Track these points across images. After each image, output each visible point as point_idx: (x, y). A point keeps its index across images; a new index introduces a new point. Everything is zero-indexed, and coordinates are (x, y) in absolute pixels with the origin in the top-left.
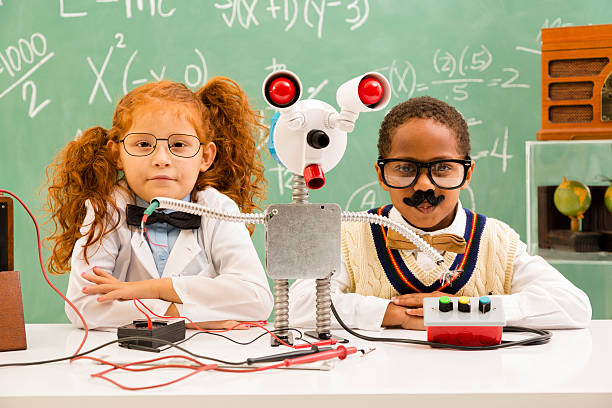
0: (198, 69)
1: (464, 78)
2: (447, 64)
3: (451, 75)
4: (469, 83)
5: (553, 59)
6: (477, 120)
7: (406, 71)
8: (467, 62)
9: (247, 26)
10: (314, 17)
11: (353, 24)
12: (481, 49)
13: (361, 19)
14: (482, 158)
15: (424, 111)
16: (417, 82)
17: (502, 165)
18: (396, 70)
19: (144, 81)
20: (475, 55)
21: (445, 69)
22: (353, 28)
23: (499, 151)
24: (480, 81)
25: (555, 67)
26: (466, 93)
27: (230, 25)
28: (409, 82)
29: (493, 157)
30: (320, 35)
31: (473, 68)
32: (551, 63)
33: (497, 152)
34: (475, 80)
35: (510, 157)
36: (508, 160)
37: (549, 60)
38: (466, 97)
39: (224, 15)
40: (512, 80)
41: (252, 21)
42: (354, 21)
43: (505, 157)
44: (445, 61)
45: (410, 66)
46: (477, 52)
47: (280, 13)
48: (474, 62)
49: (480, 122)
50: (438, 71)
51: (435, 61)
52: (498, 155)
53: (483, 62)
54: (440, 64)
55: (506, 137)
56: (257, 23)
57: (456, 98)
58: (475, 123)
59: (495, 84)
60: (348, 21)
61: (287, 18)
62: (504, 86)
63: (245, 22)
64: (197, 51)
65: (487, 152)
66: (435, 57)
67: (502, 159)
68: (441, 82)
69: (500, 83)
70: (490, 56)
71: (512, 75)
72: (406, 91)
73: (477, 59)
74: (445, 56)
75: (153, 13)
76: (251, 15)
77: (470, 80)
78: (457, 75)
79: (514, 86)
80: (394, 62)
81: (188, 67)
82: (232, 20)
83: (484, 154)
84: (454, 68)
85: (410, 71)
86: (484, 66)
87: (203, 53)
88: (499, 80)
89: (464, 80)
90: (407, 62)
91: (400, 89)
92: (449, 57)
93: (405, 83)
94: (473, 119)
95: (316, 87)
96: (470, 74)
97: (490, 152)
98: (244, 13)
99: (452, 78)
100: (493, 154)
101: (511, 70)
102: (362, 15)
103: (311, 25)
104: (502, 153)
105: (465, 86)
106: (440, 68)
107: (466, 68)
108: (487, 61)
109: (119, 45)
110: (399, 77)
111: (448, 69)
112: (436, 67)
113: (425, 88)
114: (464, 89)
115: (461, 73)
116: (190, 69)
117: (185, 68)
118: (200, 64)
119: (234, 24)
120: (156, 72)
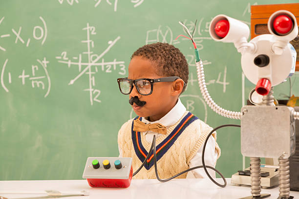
0: (41, 29)
1: (200, 36)
2: (190, 28)
3: (193, 35)
4: (204, 40)
5: (258, 23)
6: (209, 61)
7: (167, 32)
9: (71, 4)
11: (135, 4)
12: (211, 20)
13: (140, 1)
14: (211, 84)
16: (173, 39)
17: (223, 88)
18: (161, 31)
19: (8, 35)
20: (207, 23)
21: (190, 31)
22: (135, 6)
23: (222, 80)
24: (211, 38)
25: (259, 28)
26: (201, 45)
27: (61, 3)
29: (218, 84)
30: (115, 10)
31: (206, 31)
32: (256, 26)
33: (220, 81)
34: (207, 38)
35: (228, 83)
36: (226, 85)
37: (256, 24)
38: (202, 48)
42: (136, 2)
43: (225, 83)
44: (190, 26)
45: (169, 29)
46: (209, 21)
48: (207, 27)
49: (210, 63)
52: (221, 83)
55: (225, 72)
56: (78, 2)
58: (207, 63)
60: (132, 1)
63: (70, 1)
64: (41, 18)
65: (214, 81)
66: (184, 23)
67: (223, 85)
74: (190, 23)
77: (205, 38)
78: (197, 35)
80: (160, 26)
81: (35, 28)
83: (212, 82)
84: (195, 31)
85: (169, 33)
87: (45, 19)
89: (202, 38)
90: (167, 27)
92: (192, 24)
93: (166, 39)
94: (206, 61)
95: (113, 41)
96: (204, 34)
97: (216, 80)
100: (218, 82)
103: (110, 4)
104: (223, 81)
105: (201, 41)
107: (202, 31)
110: (163, 36)
111: (192, 31)
113: (179, 42)
114: (201, 43)
115: (200, 34)
116: (37, 29)
117: (33, 28)
118: (42, 26)
119: (63, 2)
120: (15, 30)
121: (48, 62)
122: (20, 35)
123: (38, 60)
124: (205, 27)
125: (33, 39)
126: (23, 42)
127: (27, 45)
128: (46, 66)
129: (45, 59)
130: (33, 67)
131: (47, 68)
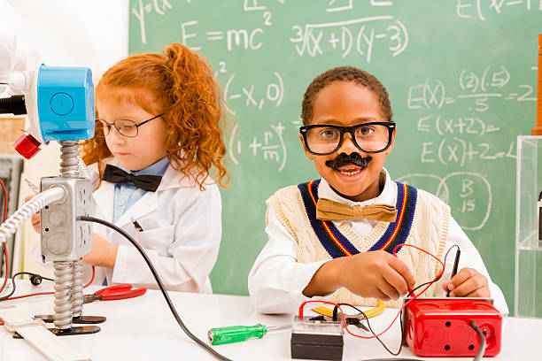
0: (277, 88)
1: (485, 93)
2: (470, 82)
3: (474, 91)
4: (489, 97)
6: (495, 127)
7: (437, 88)
8: (489, 79)
9: (313, 55)
10: (365, 46)
11: (394, 52)
12: (501, 70)
13: (402, 47)
14: (499, 158)
15: (345, 74)
16: (446, 96)
18: (428, 87)
19: (238, 96)
20: (495, 75)
21: (469, 86)
22: (395, 54)
23: (514, 153)
24: (499, 95)
26: (486, 105)
27: (301, 54)
28: (438, 96)
29: (509, 158)
30: (368, 60)
31: (493, 85)
33: (512, 153)
34: (495, 95)
38: (487, 108)
39: (297, 48)
40: (527, 94)
41: (317, 51)
42: (396, 49)
44: (470, 79)
45: (440, 83)
46: (497, 72)
47: (338, 44)
48: (494, 80)
49: (498, 129)
50: (463, 87)
51: (461, 79)
52: (512, 156)
53: (502, 80)
54: (465, 82)
56: (321, 52)
57: (478, 109)
58: (493, 129)
59: (512, 98)
60: (392, 49)
61: (343, 47)
62: (520, 99)
63: (312, 52)
64: (276, 74)
65: (503, 153)
66: (462, 75)
68: (465, 96)
69: (516, 97)
70: (508, 75)
71: (527, 90)
72: (436, 103)
73: (497, 77)
74: (470, 75)
75: (246, 46)
76: (317, 46)
77: (490, 95)
78: (479, 91)
79: (528, 99)
80: (427, 81)
81: (270, 86)
82: (303, 49)
83: (501, 155)
84: (477, 86)
85: (440, 88)
86: (503, 83)
87: (281, 75)
88: (516, 95)
89: (486, 95)
90: (438, 81)
91: (431, 102)
92: (473, 76)
93: (436, 96)
94: (492, 126)
96: (490, 90)
97: (506, 153)
98: (312, 45)
99: (476, 93)
100: (508, 155)
101: (526, 86)
102: (403, 43)
103: (362, 53)
104: (516, 155)
105: (486, 99)
106: (465, 85)
107: (487, 85)
108: (505, 80)
109: (223, 70)
110: (431, 93)
111: (471, 86)
112: (461, 84)
113: (453, 101)
114: (485, 102)
115: (483, 89)
116: (271, 88)
117: (267, 86)
118: (278, 84)
119: (304, 53)
120: (247, 89)
121: (284, 128)
122: (252, 96)
123: (272, 126)
124: (492, 79)
125: (266, 100)
126: (255, 103)
127: (260, 107)
128: (281, 133)
129: (280, 124)
130: (266, 134)
131: (283, 135)
